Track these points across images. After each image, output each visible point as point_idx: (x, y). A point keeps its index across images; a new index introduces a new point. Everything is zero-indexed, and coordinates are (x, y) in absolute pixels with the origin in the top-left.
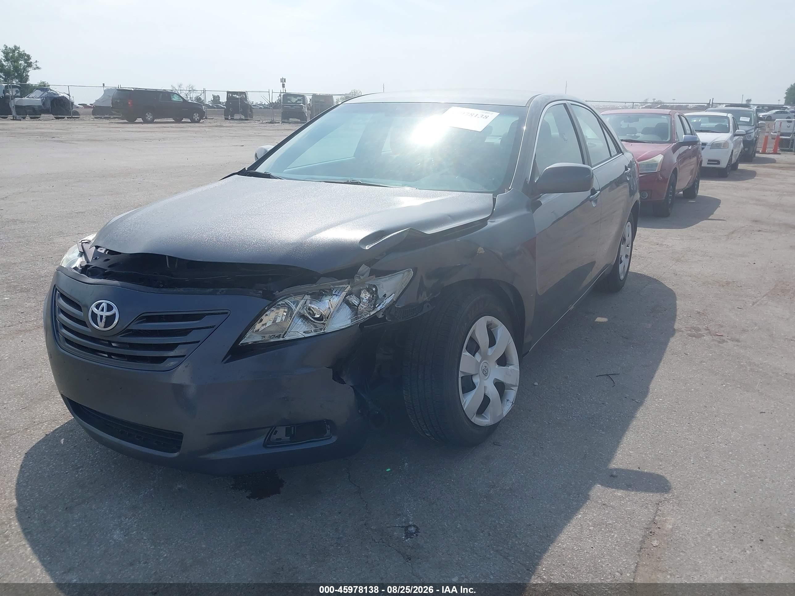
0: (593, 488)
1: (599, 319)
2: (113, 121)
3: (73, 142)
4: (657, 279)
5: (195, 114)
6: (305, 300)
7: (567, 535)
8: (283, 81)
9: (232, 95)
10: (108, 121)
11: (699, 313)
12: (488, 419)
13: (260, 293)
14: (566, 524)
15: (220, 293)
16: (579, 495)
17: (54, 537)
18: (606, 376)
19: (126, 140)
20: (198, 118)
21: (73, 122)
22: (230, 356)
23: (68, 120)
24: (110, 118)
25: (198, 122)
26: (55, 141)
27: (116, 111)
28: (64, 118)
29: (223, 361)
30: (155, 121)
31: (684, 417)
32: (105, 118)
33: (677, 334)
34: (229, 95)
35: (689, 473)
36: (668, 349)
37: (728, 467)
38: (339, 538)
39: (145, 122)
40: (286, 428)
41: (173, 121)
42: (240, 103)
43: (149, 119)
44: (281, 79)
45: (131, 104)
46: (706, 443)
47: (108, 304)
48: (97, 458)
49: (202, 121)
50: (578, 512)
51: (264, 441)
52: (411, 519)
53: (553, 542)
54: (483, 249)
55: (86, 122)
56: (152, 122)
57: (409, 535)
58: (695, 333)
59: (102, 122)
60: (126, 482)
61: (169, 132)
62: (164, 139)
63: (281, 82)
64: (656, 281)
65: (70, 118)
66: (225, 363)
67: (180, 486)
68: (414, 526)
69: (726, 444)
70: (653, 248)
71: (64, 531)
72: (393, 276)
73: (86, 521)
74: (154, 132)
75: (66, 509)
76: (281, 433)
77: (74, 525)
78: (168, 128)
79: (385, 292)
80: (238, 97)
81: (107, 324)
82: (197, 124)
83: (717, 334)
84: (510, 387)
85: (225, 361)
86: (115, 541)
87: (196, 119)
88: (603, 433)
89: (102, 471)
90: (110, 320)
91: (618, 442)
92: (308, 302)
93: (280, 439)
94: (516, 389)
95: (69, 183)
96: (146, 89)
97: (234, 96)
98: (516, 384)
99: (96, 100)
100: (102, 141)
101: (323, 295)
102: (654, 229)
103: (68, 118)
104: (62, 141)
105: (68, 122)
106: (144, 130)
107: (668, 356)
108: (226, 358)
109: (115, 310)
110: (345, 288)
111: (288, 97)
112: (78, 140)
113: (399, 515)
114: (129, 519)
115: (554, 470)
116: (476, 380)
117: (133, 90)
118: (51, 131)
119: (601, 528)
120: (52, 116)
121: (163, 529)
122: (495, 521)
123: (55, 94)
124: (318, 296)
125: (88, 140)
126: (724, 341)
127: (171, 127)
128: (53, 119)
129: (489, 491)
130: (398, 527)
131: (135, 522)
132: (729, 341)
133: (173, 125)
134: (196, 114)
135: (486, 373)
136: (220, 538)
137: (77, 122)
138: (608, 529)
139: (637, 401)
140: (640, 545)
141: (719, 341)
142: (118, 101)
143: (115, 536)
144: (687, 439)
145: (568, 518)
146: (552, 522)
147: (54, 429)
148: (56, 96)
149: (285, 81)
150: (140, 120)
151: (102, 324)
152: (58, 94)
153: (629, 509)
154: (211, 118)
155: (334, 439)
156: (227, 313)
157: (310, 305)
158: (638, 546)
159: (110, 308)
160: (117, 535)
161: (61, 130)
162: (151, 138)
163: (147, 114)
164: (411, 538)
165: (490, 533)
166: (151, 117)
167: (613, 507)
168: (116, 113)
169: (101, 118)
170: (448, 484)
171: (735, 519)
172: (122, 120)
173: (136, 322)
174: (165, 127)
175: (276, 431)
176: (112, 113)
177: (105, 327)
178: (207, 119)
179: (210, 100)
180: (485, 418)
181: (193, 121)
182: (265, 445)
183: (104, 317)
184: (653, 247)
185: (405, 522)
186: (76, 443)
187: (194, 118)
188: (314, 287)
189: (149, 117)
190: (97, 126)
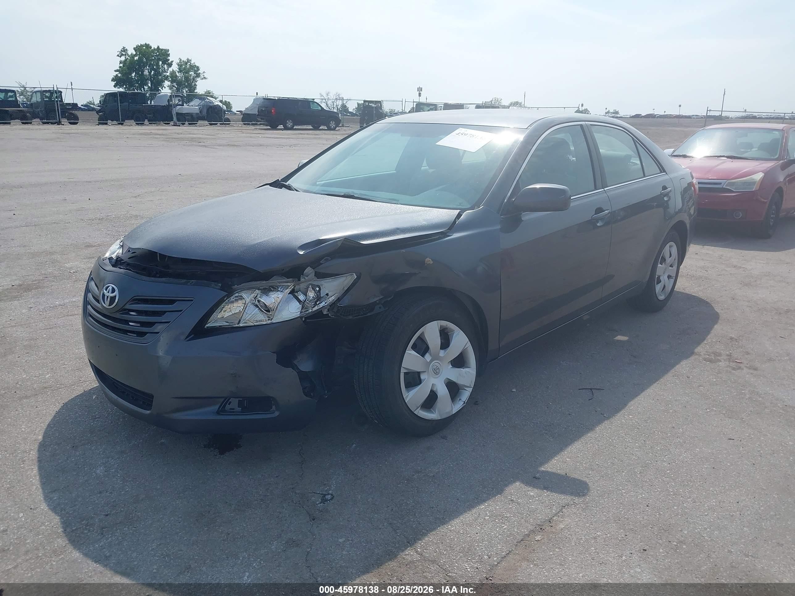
0: (510, 485)
1: (619, 338)
2: (258, 127)
3: (215, 147)
4: (709, 302)
5: (331, 122)
6: (256, 295)
7: (462, 520)
8: (420, 89)
9: (368, 104)
10: (253, 127)
11: (731, 338)
12: (434, 414)
13: (219, 286)
14: (465, 512)
15: (190, 284)
16: (493, 489)
17: (55, 466)
18: (589, 390)
19: (261, 145)
20: (334, 126)
21: (223, 128)
22: (193, 335)
23: (220, 126)
24: (256, 124)
25: (334, 129)
26: (200, 146)
27: (261, 119)
28: (217, 124)
29: (186, 338)
30: (294, 128)
31: (644, 435)
32: (253, 124)
33: (693, 358)
34: (366, 104)
35: (613, 484)
36: (673, 371)
37: (657, 484)
38: (265, 496)
39: (286, 128)
40: (239, 400)
41: (312, 128)
42: (374, 112)
43: (290, 126)
44: (418, 88)
45: (275, 112)
46: (648, 460)
47: (113, 288)
48: (112, 413)
49: (337, 128)
50: (483, 503)
51: (219, 408)
52: (332, 489)
53: (445, 524)
54: (431, 260)
55: (235, 128)
56: (292, 129)
57: (324, 500)
58: (712, 358)
59: (248, 128)
60: (125, 433)
61: (303, 139)
62: (295, 145)
63: (418, 91)
64: (707, 303)
65: (222, 124)
66: (188, 341)
67: (163, 441)
68: (332, 495)
69: (670, 462)
70: (726, 270)
71: (64, 463)
72: (335, 279)
73: (83, 458)
74: (290, 138)
75: (73, 447)
76: (234, 403)
77: (73, 460)
78: (304, 135)
79: (327, 292)
80: (373, 106)
81: (111, 303)
82: (332, 132)
83: (736, 361)
84: (463, 387)
85: (188, 339)
86: (96, 474)
87: (332, 127)
88: (552, 440)
89: (112, 422)
90: (113, 299)
91: (561, 450)
92: (259, 295)
93: (233, 409)
94: (470, 390)
95: (194, 185)
96: (289, 98)
97: (370, 104)
98: (470, 385)
99: (246, 108)
100: (240, 146)
101: (271, 291)
102: (741, 251)
103: (220, 124)
104: (205, 146)
105: (219, 128)
106: (281, 136)
107: (669, 377)
108: (189, 337)
109: (116, 293)
110: (289, 286)
111: (421, 106)
112: (220, 145)
113: (325, 485)
114: (114, 460)
115: (483, 466)
116: (423, 377)
117: (277, 98)
118: (201, 136)
119: (496, 519)
120: (206, 122)
121: (135, 471)
122: (403, 500)
123: (210, 103)
124: (266, 291)
125: (228, 145)
126: (740, 368)
127: (307, 134)
128: (207, 125)
129: (414, 475)
130: (319, 493)
131: (117, 463)
132: (745, 369)
133: (310, 132)
134: (333, 122)
135: (436, 372)
136: (174, 483)
137: (227, 128)
138: (501, 521)
139: (605, 415)
140: (523, 538)
141: (734, 368)
142: (263, 109)
143: (98, 471)
144: (633, 455)
145: (471, 507)
146: (455, 508)
147: (92, 387)
148: (211, 105)
149: (421, 90)
150: (281, 127)
151: (107, 302)
152: (213, 103)
153: (533, 507)
154: (348, 126)
155: (277, 414)
156: (192, 300)
157: (259, 298)
158: (519, 538)
159: (113, 291)
160: (100, 471)
161: (210, 135)
162: (284, 144)
163: (288, 121)
164: (324, 503)
165: (394, 509)
166: (291, 124)
167: (519, 504)
168: (260, 120)
169: (249, 124)
170: (381, 465)
171: (631, 529)
172: (266, 126)
173: (130, 303)
174: (301, 134)
175: (230, 402)
176: (257, 120)
177: (109, 306)
178: (343, 127)
179: (355, 108)
180: (433, 413)
181: (329, 129)
182: (218, 413)
183: (109, 297)
184: (729, 269)
185: (326, 491)
186: (103, 400)
187: (330, 125)
188: (264, 284)
189: (289, 124)
190: (241, 132)
